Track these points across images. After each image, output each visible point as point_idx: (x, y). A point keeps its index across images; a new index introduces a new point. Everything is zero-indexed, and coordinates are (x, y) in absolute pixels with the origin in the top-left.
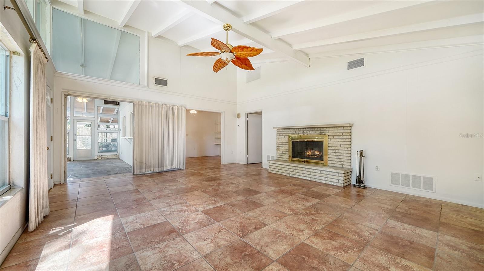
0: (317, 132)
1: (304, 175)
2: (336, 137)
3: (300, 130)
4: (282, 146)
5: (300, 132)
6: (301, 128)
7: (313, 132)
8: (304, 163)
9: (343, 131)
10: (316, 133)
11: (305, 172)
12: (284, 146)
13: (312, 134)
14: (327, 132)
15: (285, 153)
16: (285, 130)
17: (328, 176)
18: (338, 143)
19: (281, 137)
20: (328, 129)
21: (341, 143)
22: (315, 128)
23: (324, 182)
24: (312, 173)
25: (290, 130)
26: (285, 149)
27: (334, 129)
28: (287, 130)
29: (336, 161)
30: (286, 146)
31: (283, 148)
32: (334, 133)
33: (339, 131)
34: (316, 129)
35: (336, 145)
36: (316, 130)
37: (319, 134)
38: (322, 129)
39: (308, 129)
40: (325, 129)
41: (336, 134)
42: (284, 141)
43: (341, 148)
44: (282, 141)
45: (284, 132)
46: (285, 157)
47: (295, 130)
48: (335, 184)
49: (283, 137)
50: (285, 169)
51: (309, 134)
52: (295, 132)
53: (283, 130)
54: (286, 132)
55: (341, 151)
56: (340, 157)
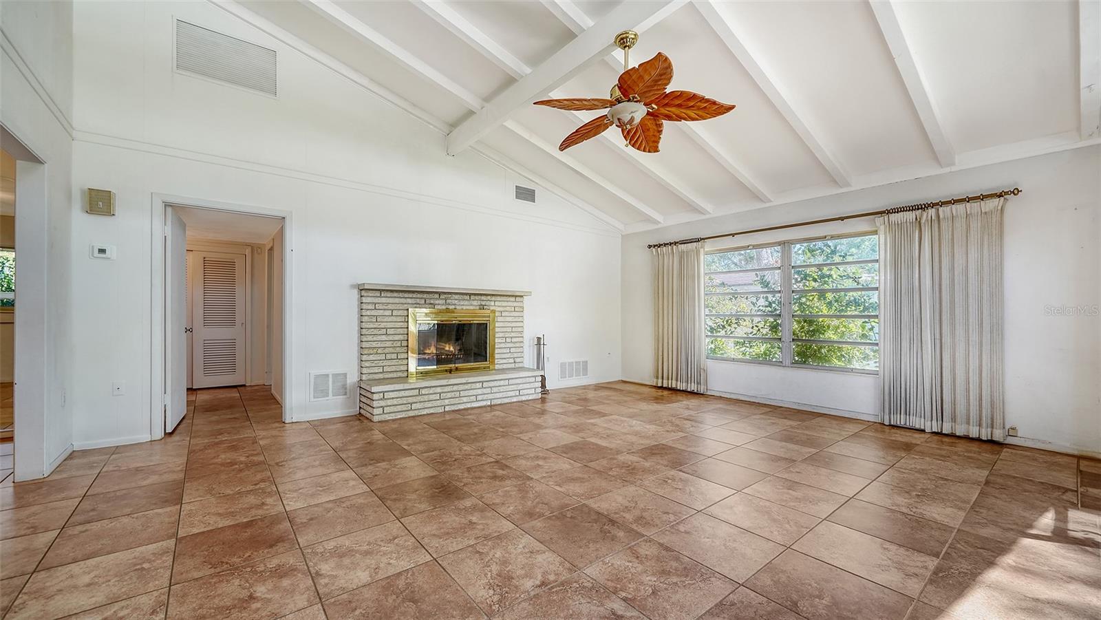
0: (475, 303)
1: (480, 398)
2: (506, 314)
3: (437, 296)
4: (384, 338)
5: (437, 302)
6: (440, 294)
7: (466, 303)
8: (450, 373)
9: (515, 304)
10: (471, 305)
11: (480, 392)
12: (391, 338)
13: (464, 308)
14: (492, 303)
15: (394, 356)
16: (396, 295)
17: (520, 387)
18: (509, 324)
19: (381, 312)
20: (493, 298)
21: (514, 324)
22: (470, 295)
23: (515, 400)
24: (495, 390)
25: (411, 295)
26: (395, 345)
27: (503, 298)
28: (401, 295)
29: (505, 359)
30: (397, 338)
31: (388, 344)
32: (503, 306)
33: (509, 304)
34: (472, 297)
35: (505, 330)
36: (472, 299)
37: (478, 308)
38: (483, 298)
39: (456, 297)
40: (489, 297)
41: (505, 309)
42: (389, 325)
43: (513, 335)
44: (383, 325)
45: (391, 300)
46: (394, 368)
47: (425, 296)
48: (531, 397)
49: (389, 313)
50: (432, 397)
51: (458, 307)
52: (423, 302)
53: (389, 294)
54: (397, 300)
55: (514, 340)
56: (512, 350)
